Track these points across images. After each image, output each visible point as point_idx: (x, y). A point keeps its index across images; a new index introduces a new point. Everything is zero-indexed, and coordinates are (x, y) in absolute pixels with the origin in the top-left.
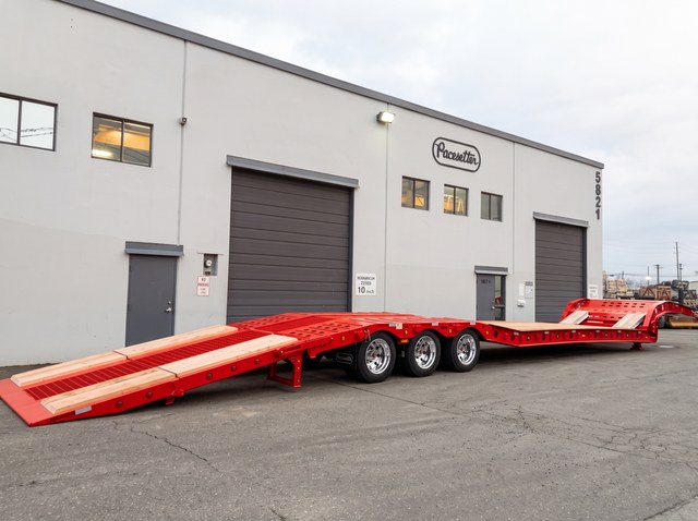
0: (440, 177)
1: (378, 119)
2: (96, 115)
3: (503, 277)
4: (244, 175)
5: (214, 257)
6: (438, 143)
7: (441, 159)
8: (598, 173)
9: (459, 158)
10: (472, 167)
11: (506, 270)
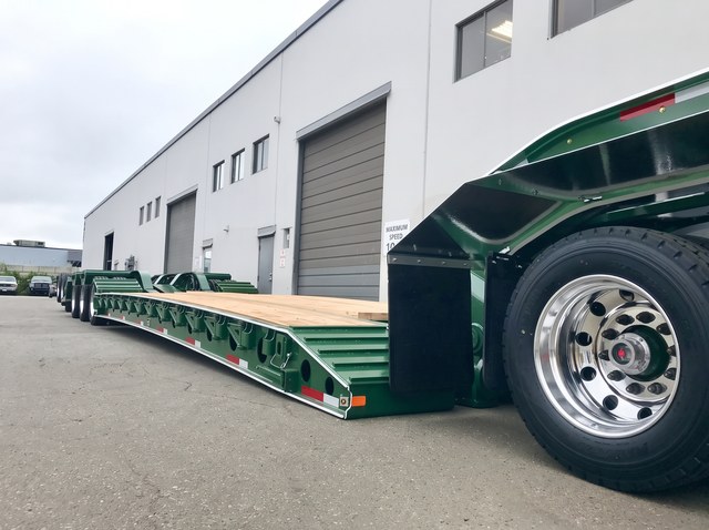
2: (255, 144)
5: (288, 230)
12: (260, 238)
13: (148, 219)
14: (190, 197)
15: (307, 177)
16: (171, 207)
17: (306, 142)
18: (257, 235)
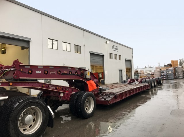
0: (114, 52)
1: (106, 42)
2: (75, 45)
3: (122, 71)
4: (92, 54)
5: (89, 69)
6: (113, 46)
7: (114, 49)
8: (132, 51)
10: (117, 50)
11: (122, 69)
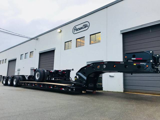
2: (30, 52)
6: (74, 28)
9: (81, 28)
12: (31, 69)
13: (3, 63)
14: (15, 60)
15: (41, 60)
16: (9, 61)
17: (41, 54)
18: (30, 69)
